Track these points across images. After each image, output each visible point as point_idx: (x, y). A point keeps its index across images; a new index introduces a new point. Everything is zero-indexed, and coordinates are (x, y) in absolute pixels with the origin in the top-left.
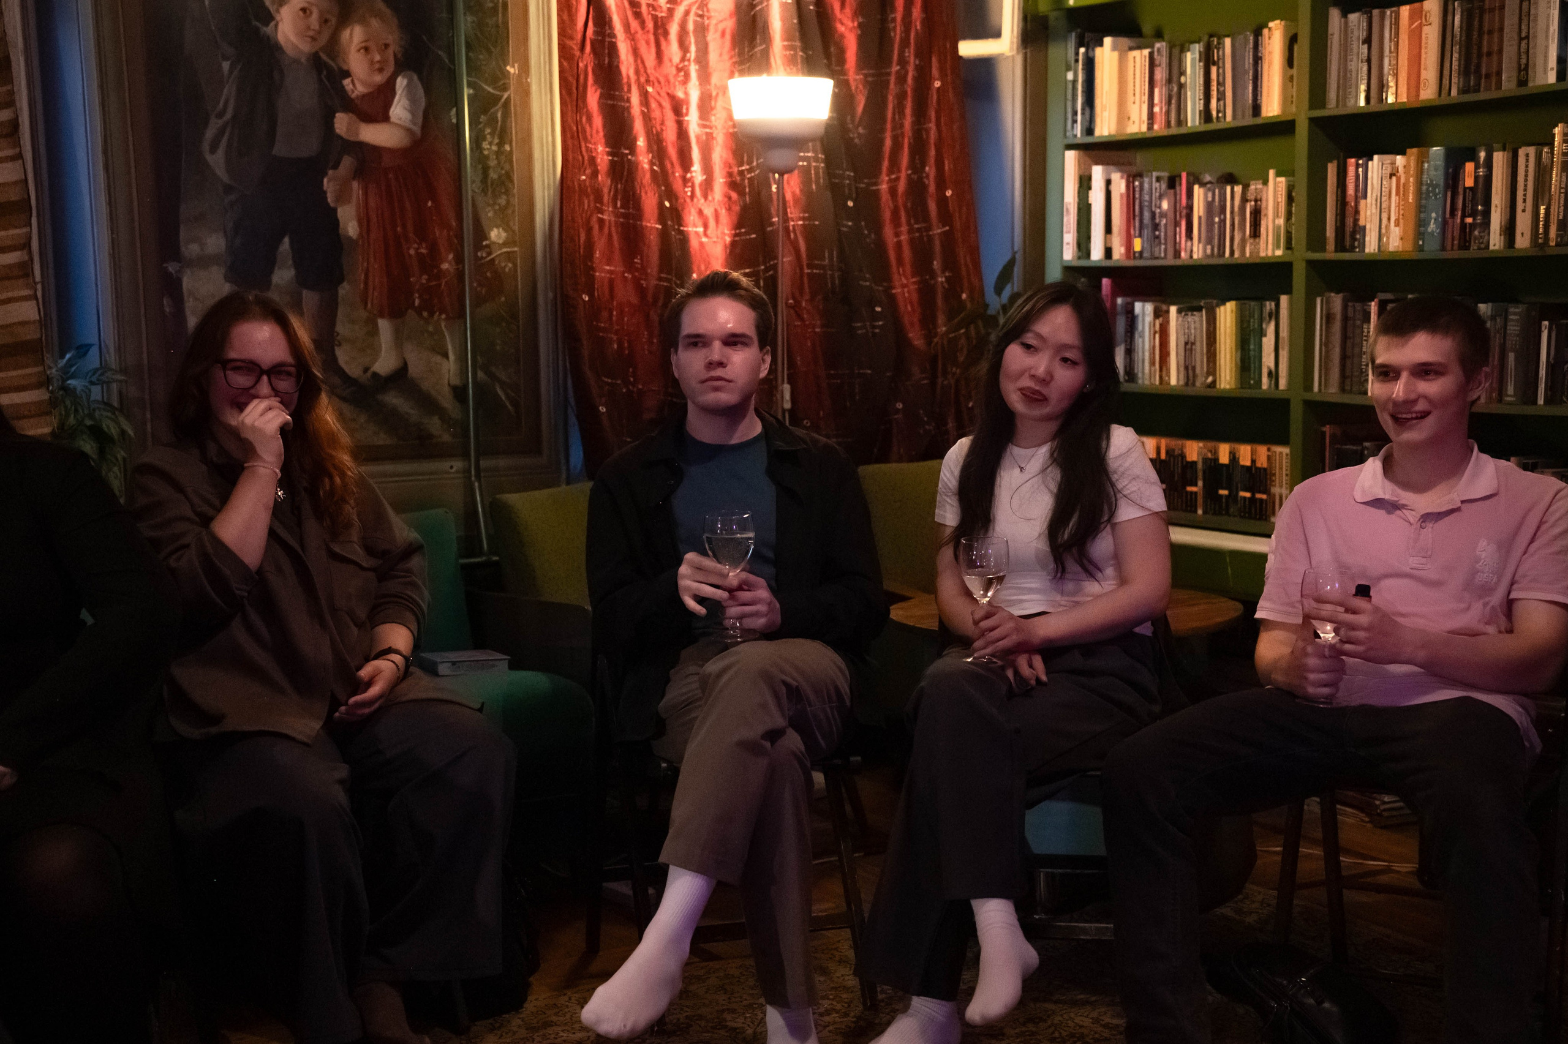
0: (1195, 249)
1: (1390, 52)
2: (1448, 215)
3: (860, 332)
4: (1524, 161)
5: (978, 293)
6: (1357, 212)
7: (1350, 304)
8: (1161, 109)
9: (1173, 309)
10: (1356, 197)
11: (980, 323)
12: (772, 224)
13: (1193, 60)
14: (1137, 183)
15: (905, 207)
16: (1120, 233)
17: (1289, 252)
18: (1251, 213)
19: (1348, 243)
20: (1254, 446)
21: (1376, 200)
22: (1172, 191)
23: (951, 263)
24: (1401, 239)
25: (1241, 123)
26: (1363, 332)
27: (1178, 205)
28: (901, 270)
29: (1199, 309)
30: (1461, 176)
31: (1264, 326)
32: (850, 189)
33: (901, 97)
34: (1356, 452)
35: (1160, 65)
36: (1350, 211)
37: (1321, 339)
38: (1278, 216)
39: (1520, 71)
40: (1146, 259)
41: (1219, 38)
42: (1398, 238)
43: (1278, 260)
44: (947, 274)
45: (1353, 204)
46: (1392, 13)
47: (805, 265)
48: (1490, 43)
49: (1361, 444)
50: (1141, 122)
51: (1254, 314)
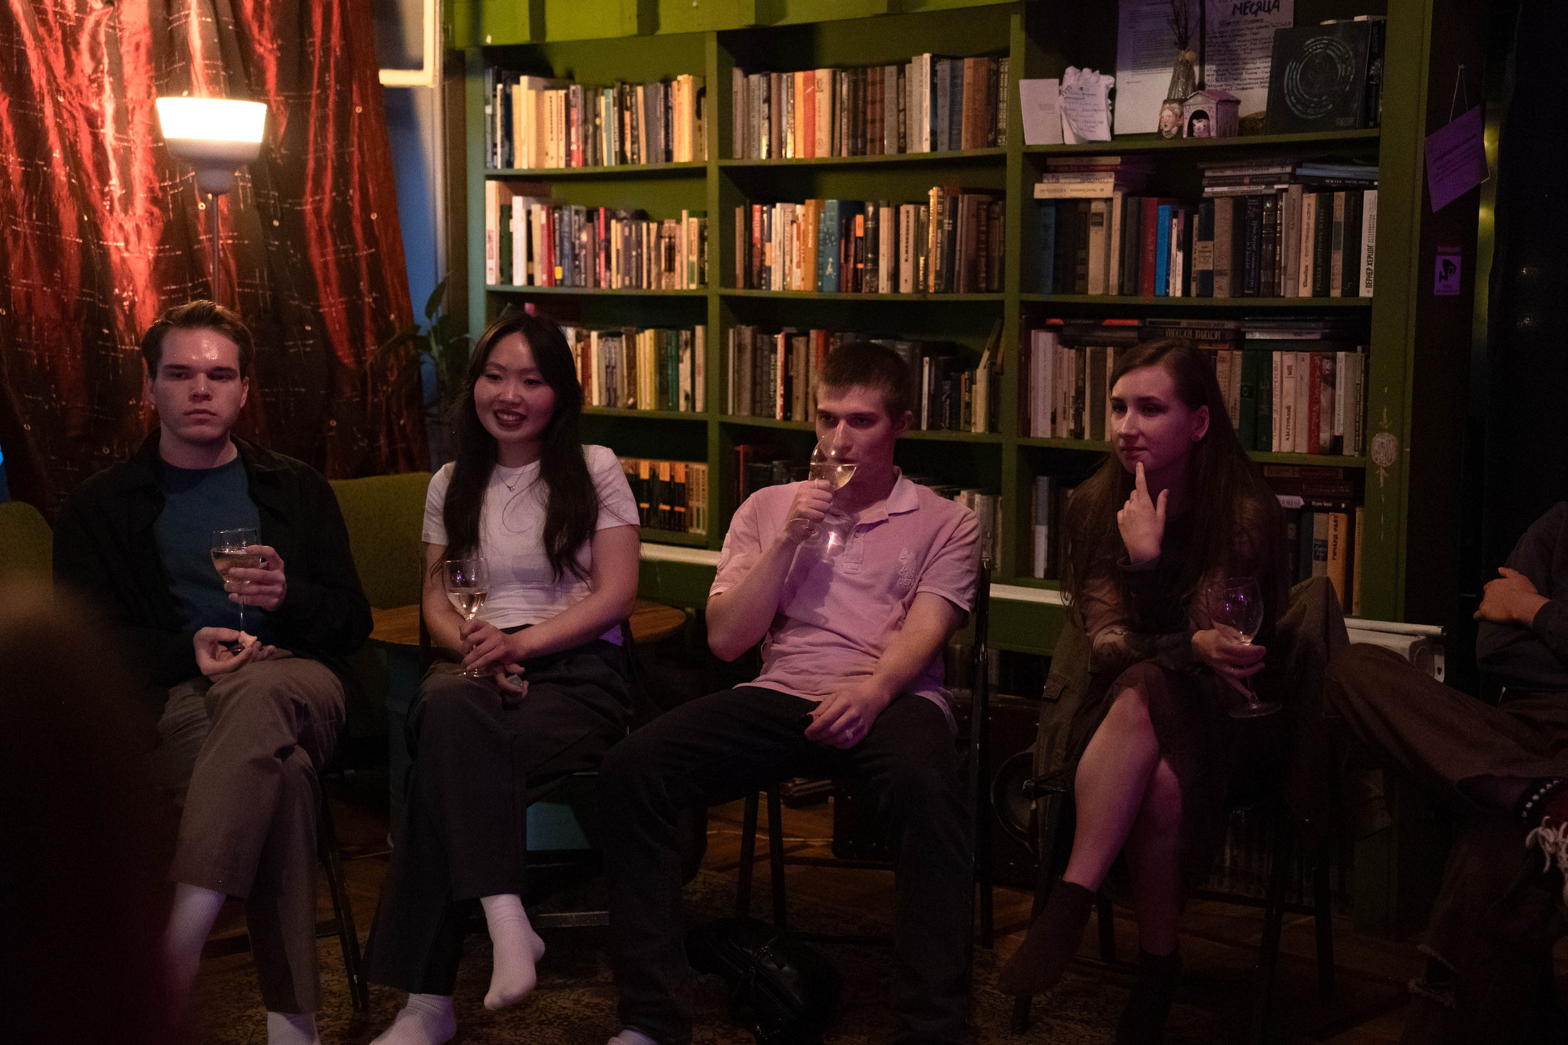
0: (614, 279)
1: (788, 112)
2: (842, 261)
3: (292, 351)
4: (906, 217)
5: (406, 313)
6: (763, 253)
7: (759, 336)
8: (578, 147)
9: (594, 335)
10: (762, 239)
11: (410, 343)
12: (200, 242)
13: (607, 105)
14: (556, 215)
15: (330, 227)
16: (541, 262)
17: (702, 286)
18: (666, 249)
19: (755, 281)
20: (673, 463)
21: (780, 244)
22: (590, 225)
23: (377, 282)
24: (803, 279)
25: (653, 166)
26: (770, 361)
27: (597, 240)
28: (328, 289)
29: (619, 335)
30: (853, 227)
31: (681, 353)
32: (275, 207)
33: (323, 120)
34: (767, 470)
35: (575, 107)
36: (756, 251)
37: (734, 367)
38: (691, 253)
39: (899, 138)
40: (568, 287)
41: (631, 85)
42: (800, 279)
43: (692, 294)
44: (374, 295)
45: (759, 246)
46: (788, 77)
47: (235, 282)
48: (873, 114)
49: (771, 463)
50: (559, 158)
51: (671, 342)
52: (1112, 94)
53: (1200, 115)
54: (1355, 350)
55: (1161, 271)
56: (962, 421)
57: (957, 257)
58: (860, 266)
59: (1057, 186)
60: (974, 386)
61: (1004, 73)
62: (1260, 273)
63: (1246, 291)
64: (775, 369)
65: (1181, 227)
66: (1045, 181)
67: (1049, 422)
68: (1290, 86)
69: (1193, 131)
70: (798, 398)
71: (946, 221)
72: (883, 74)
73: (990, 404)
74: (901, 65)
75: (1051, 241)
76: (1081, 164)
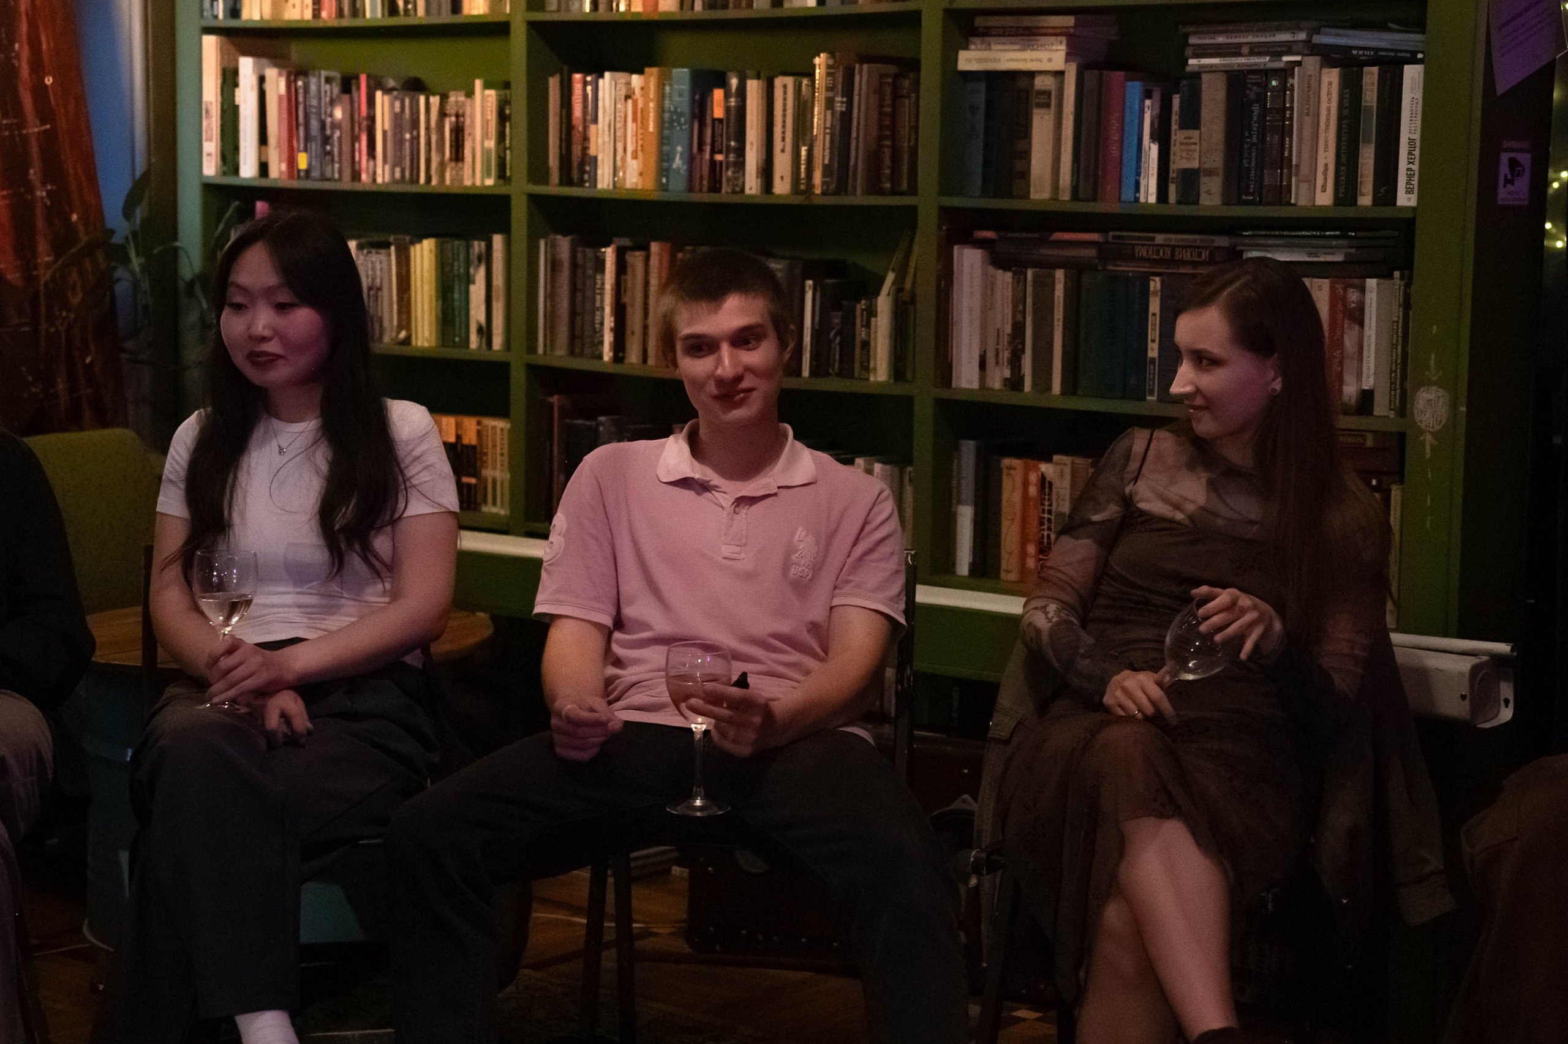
0: (379, 171)
2: (695, 151)
4: (782, 93)
5: (94, 214)
6: (586, 139)
7: (580, 249)
10: (585, 120)
14: (300, 83)
16: (279, 146)
17: (501, 182)
18: (451, 131)
19: (575, 175)
20: (460, 418)
21: (609, 126)
22: (346, 97)
23: (53, 170)
24: (641, 174)
25: (434, 20)
26: (595, 283)
27: (357, 115)
29: (386, 245)
30: (709, 104)
31: (472, 271)
34: (590, 427)
36: (576, 137)
37: (546, 288)
38: (487, 135)
40: (316, 180)
42: (636, 173)
43: (489, 192)
44: (49, 187)
45: (581, 129)
49: (595, 419)
50: (303, 6)
51: (458, 256)
54: (1390, 276)
55: (1128, 170)
56: (857, 366)
57: (853, 148)
58: (719, 157)
59: (985, 54)
60: (873, 319)
62: (1262, 173)
63: (1244, 197)
64: (602, 295)
65: (1157, 111)
66: (973, 47)
67: (977, 369)
70: (633, 333)
71: (838, 99)
73: (896, 342)
75: (980, 127)
76: (1021, 25)
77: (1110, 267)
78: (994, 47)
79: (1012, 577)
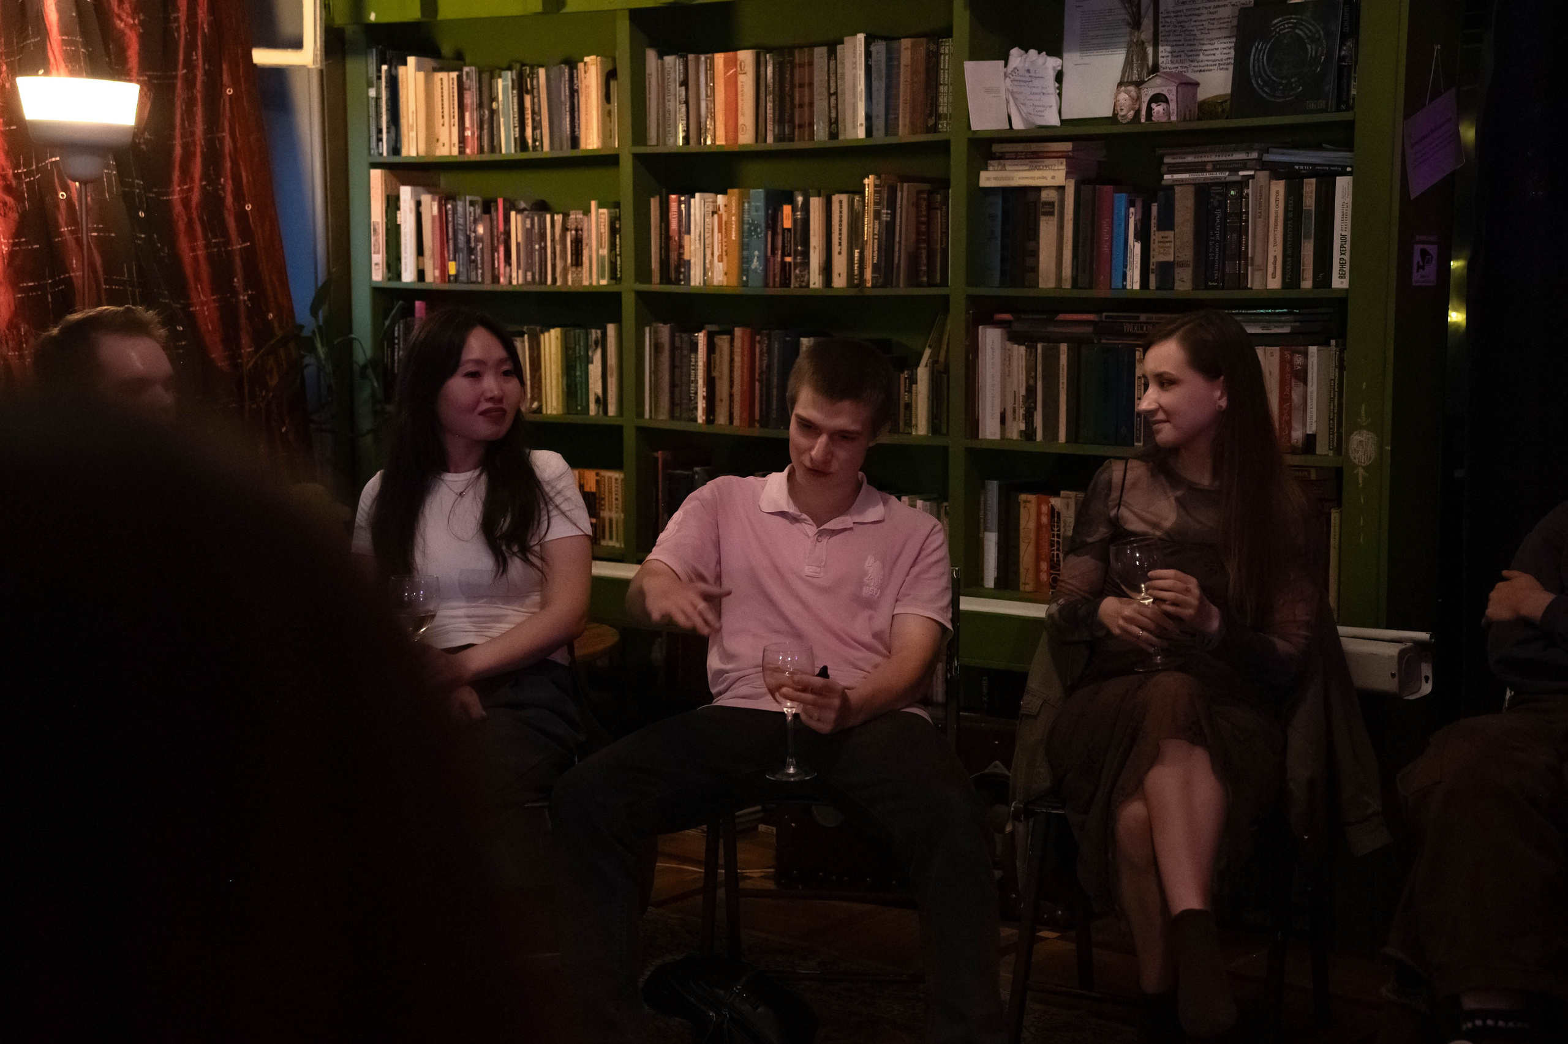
0: (514, 275)
1: (707, 96)
2: (769, 254)
4: (838, 207)
5: (286, 311)
6: (681, 246)
7: (677, 334)
8: (473, 134)
10: (680, 231)
11: (292, 345)
12: (61, 234)
13: (505, 88)
15: (201, 218)
16: (433, 256)
17: (613, 282)
18: (572, 242)
19: (673, 276)
20: (582, 472)
21: (700, 236)
22: (487, 216)
23: (253, 278)
24: (726, 274)
25: (557, 154)
26: (691, 361)
27: (495, 230)
28: (199, 286)
29: (521, 334)
30: (780, 217)
31: (590, 353)
32: (140, 199)
33: (190, 103)
34: (688, 477)
35: (469, 89)
36: (673, 245)
37: (651, 368)
38: (601, 246)
39: (830, 123)
40: (463, 283)
41: (532, 67)
42: (722, 273)
43: (604, 290)
44: (250, 292)
45: (677, 238)
46: (706, 59)
47: (102, 280)
48: (802, 96)
49: (692, 469)
50: (451, 145)
51: (579, 341)
52: (1059, 77)
53: (1158, 98)
54: (1327, 344)
55: (1118, 262)
56: (901, 424)
57: (897, 249)
58: (788, 259)
59: (1001, 174)
60: (914, 386)
61: (945, 54)
62: (1224, 264)
63: (1210, 283)
64: (696, 370)
65: (1139, 217)
66: (991, 168)
67: (998, 423)
68: (1256, 68)
69: (1152, 116)
70: (721, 400)
71: (884, 211)
72: (812, 55)
73: (933, 404)
74: (832, 47)
75: (999, 234)
76: (1029, 150)
77: (1103, 341)
78: (1008, 168)
79: (1029, 588)
